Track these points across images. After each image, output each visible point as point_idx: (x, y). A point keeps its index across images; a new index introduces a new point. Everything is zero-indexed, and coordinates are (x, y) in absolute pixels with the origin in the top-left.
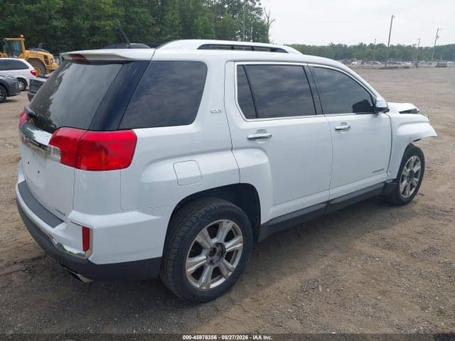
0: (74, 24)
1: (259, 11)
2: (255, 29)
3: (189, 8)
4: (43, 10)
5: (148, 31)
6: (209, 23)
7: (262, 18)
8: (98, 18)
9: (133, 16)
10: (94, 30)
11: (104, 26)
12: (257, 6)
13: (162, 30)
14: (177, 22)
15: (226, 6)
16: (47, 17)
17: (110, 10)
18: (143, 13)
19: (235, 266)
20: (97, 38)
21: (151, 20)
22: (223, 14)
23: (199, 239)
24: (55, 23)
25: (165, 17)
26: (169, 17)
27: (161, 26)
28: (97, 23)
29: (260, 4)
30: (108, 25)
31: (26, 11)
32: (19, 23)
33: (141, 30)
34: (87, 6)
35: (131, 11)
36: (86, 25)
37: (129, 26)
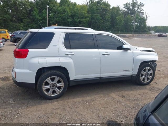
0: (74, 20)
1: (143, 13)
2: (141, 20)
3: (114, 13)
4: (65, 16)
5: (99, 22)
6: (121, 18)
7: (144, 16)
8: (82, 18)
9: (94, 17)
10: (80, 22)
11: (84, 20)
12: (142, 11)
13: (104, 21)
14: (110, 18)
15: (129, 12)
16: (66, 18)
17: (86, 15)
18: (97, 16)
19: (61, 91)
20: (81, 25)
21: (100, 18)
22: (128, 15)
23: (47, 80)
24: (69, 20)
25: (105, 17)
26: (107, 17)
27: (104, 20)
28: (82, 20)
29: (143, 11)
30: (85, 20)
31: (61, 16)
32: (58, 20)
33: (97, 22)
34: (79, 14)
35: (93, 15)
36: (78, 20)
37: (92, 20)
